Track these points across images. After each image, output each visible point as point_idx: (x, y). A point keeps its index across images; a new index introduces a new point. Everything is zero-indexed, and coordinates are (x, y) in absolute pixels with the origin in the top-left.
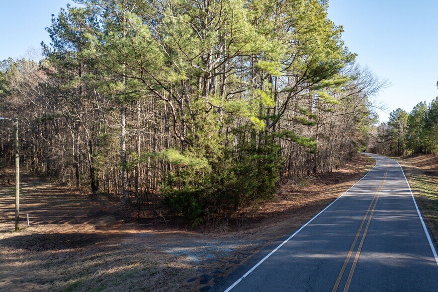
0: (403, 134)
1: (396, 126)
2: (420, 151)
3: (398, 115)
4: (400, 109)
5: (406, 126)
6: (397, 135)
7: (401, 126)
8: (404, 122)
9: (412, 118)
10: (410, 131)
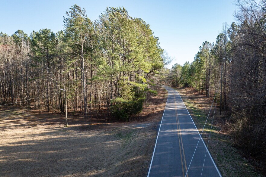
0: (179, 76)
1: (175, 72)
2: (186, 85)
3: (176, 67)
4: (177, 64)
5: (180, 72)
6: (176, 76)
7: (178, 72)
8: (179, 70)
9: (183, 69)
10: (182, 76)
